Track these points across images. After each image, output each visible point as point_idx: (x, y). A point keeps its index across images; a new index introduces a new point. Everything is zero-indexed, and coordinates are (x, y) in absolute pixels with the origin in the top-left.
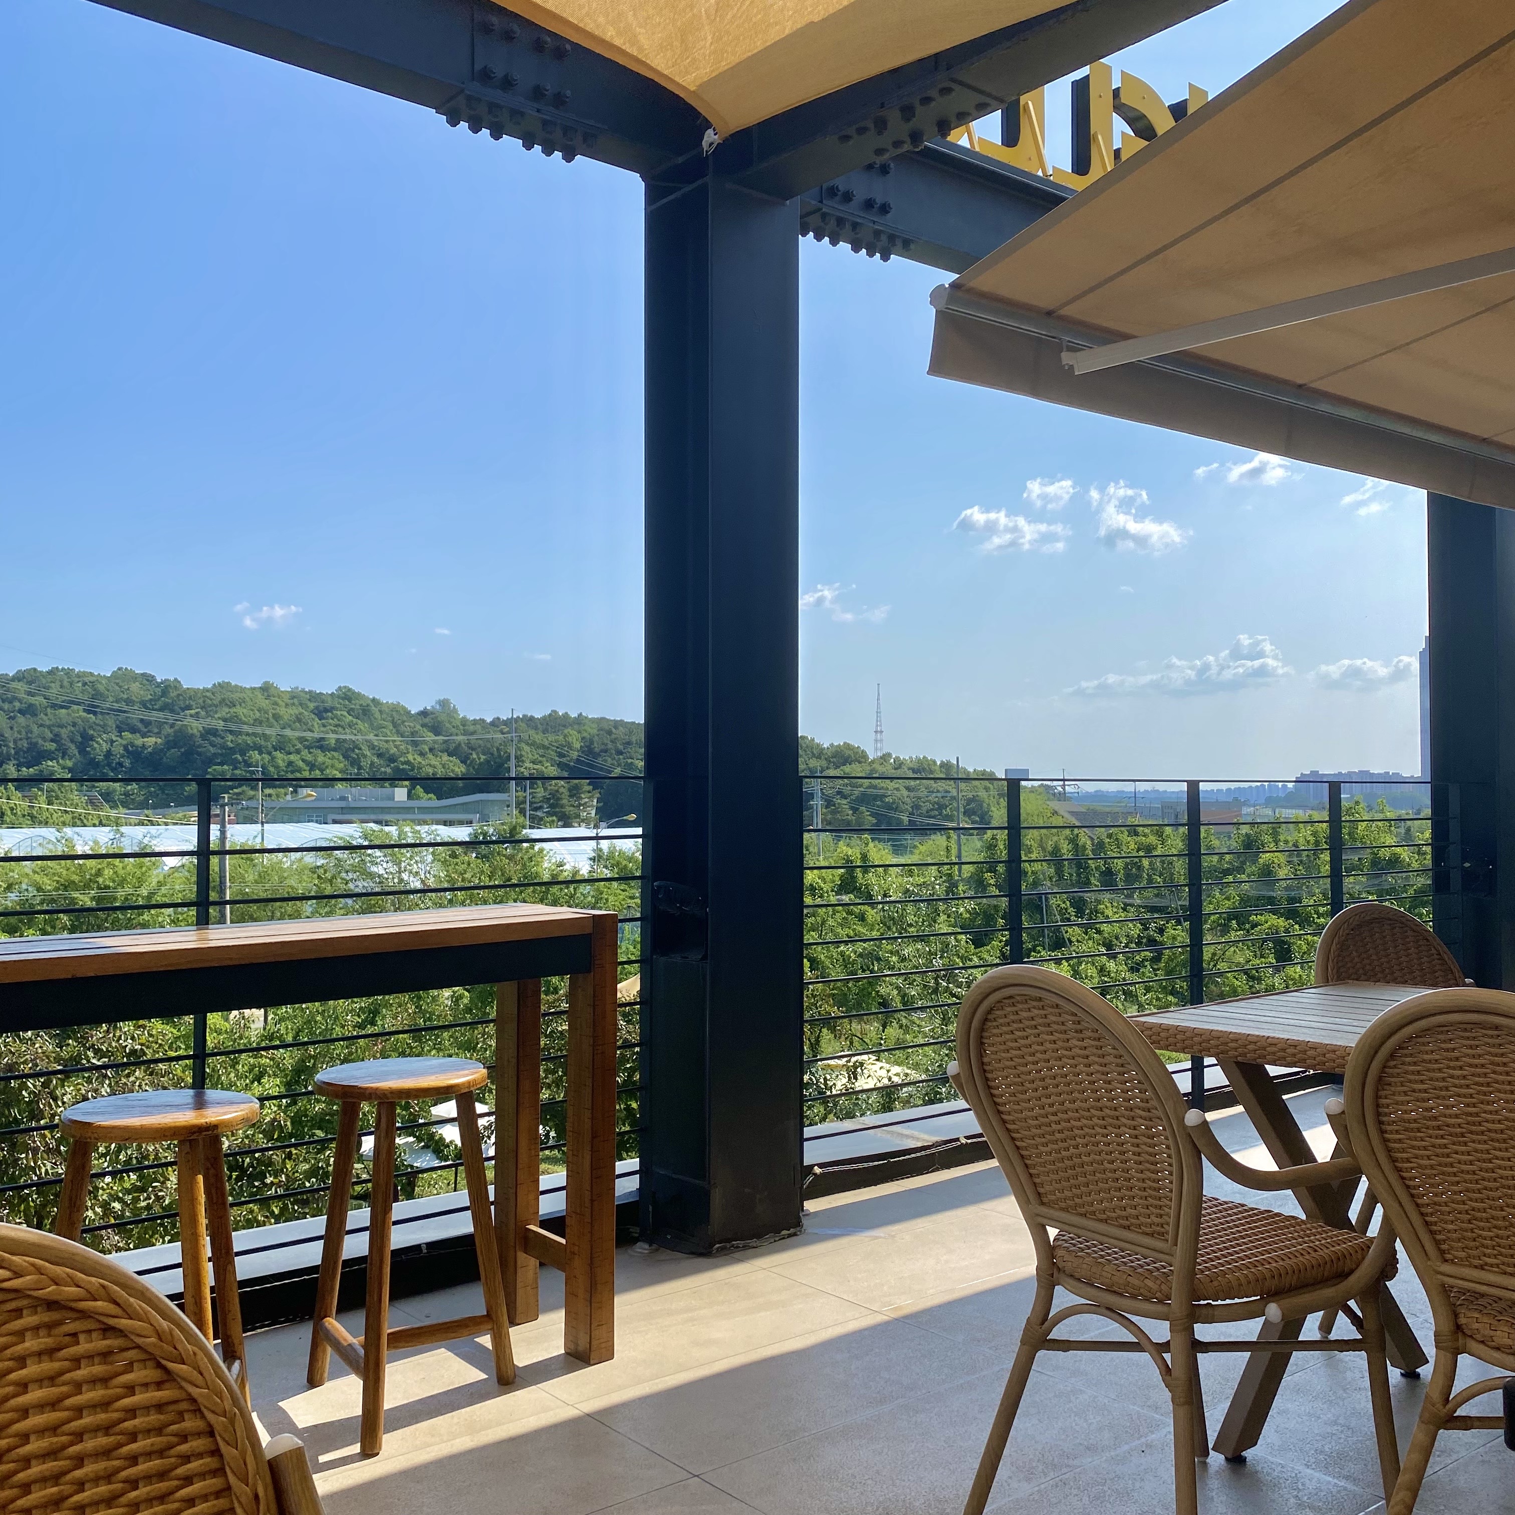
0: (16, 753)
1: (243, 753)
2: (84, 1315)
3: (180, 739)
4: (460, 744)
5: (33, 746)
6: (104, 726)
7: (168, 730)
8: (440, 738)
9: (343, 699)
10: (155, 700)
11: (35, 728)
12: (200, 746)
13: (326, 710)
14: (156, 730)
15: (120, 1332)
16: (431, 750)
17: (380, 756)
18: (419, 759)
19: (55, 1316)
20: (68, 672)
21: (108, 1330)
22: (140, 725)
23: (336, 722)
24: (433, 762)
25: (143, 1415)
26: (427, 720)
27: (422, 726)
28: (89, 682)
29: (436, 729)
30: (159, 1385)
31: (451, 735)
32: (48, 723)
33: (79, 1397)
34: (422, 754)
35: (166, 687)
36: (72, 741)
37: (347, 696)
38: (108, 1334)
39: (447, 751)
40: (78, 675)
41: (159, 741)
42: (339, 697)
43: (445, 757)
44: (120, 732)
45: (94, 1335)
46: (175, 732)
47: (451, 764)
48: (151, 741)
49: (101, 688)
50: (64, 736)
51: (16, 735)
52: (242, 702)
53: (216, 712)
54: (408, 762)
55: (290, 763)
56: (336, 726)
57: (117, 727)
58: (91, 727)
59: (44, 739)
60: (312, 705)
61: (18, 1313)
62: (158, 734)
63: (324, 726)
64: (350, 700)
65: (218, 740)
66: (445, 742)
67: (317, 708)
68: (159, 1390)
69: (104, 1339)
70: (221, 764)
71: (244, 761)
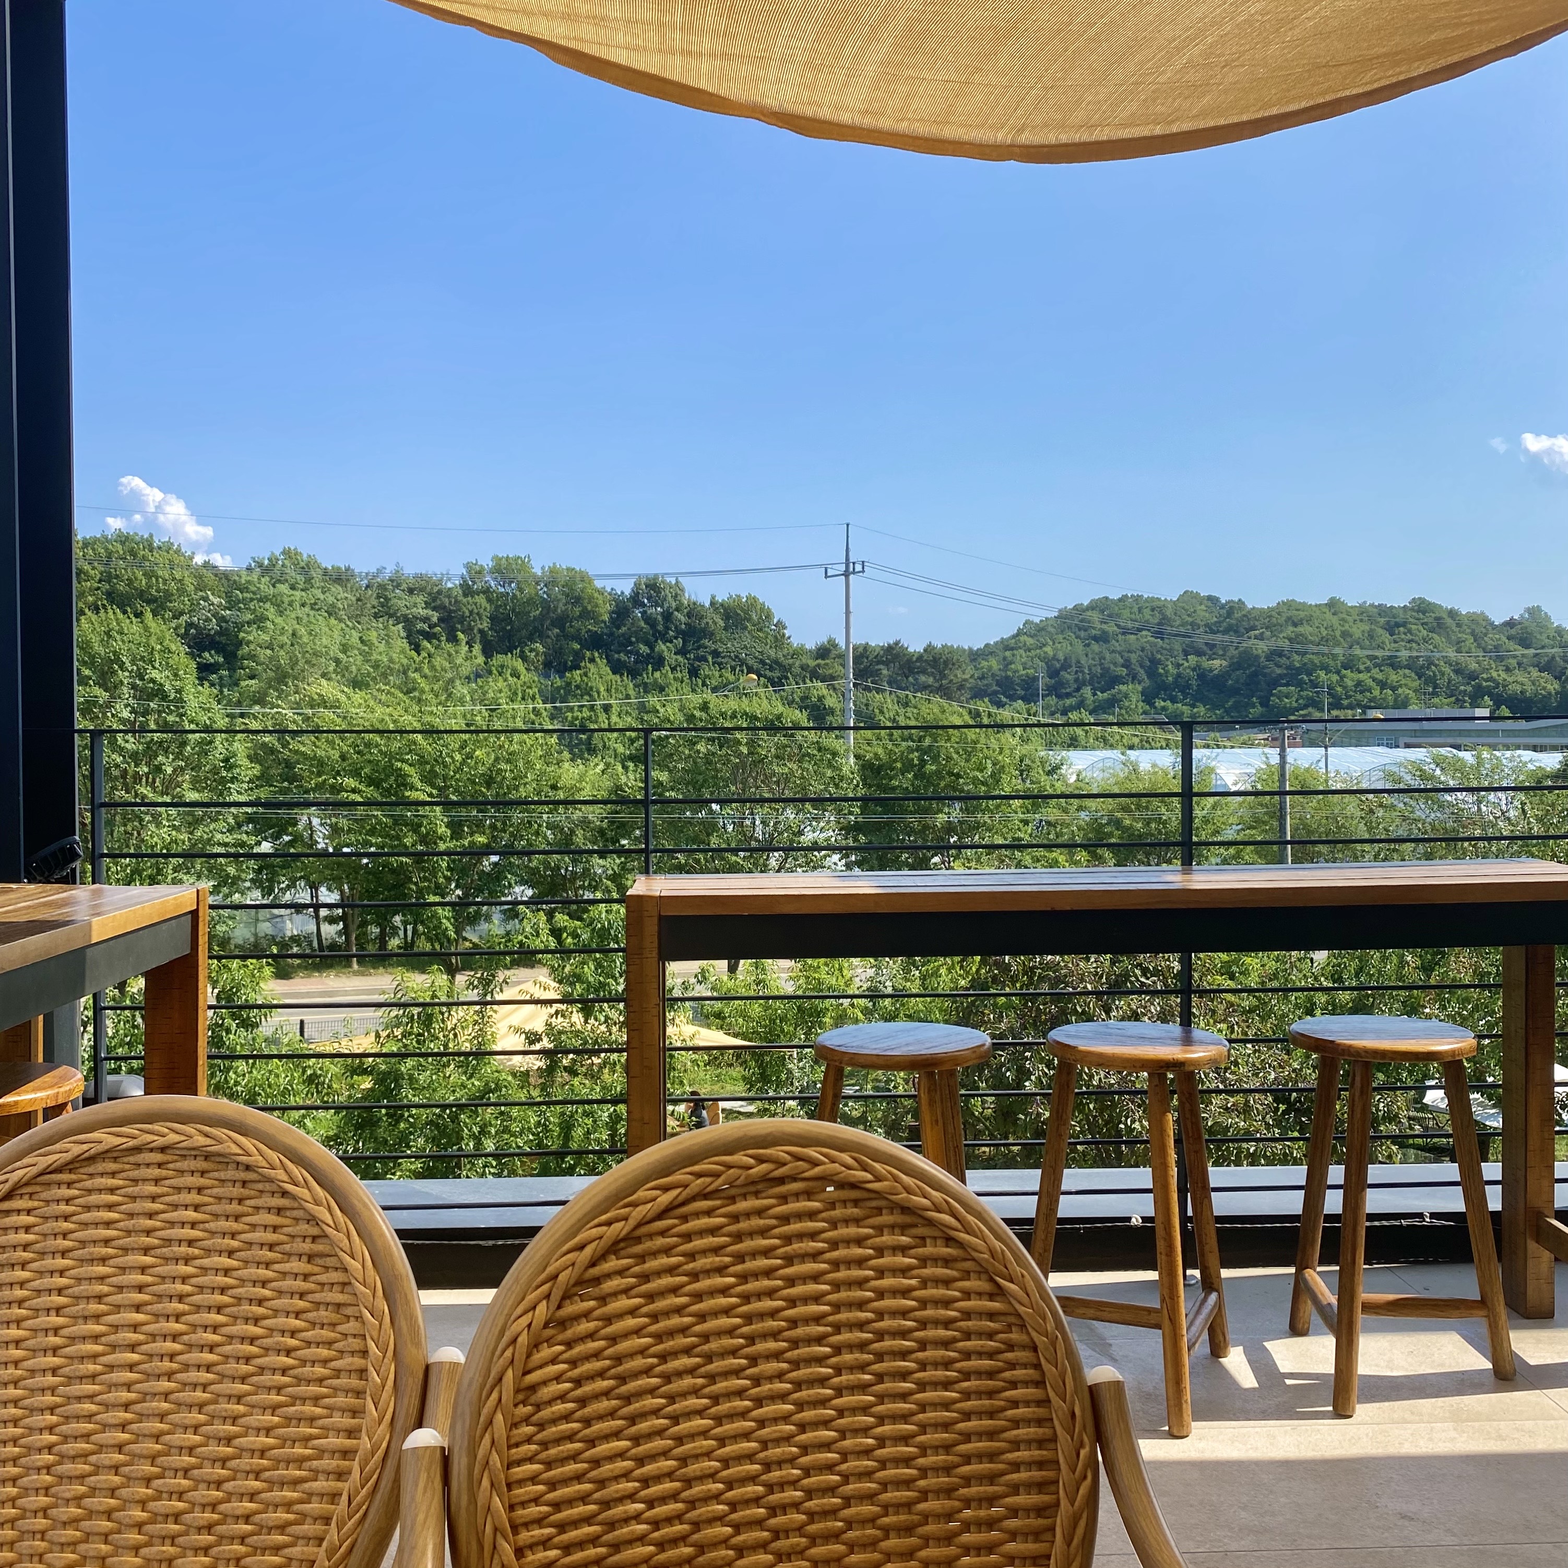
0: (1091, 678)
1: (1309, 674)
2: (931, 1223)
3: (1245, 661)
4: (1553, 658)
5: (1106, 671)
6: (1171, 650)
7: (1232, 652)
8: (1532, 651)
9: (1418, 612)
10: (1220, 622)
11: (1108, 655)
12: (1265, 667)
13: (1398, 625)
14: (1221, 652)
15: (960, 1244)
16: (1519, 664)
17: (1457, 672)
18: (1503, 675)
19: (908, 1219)
20: (1137, 598)
21: (949, 1240)
22: (1205, 648)
23: (1409, 637)
24: (1520, 679)
25: (976, 1319)
26: (1513, 632)
27: (1509, 638)
28: (1156, 606)
29: (1525, 642)
30: (991, 1297)
31: (1543, 647)
32: (1118, 649)
33: (923, 1292)
34: (1508, 670)
35: (1231, 608)
36: (1142, 666)
37: (1421, 607)
38: (950, 1243)
39: (1537, 666)
40: (1147, 600)
41: (1224, 663)
42: (1412, 609)
43: (1535, 673)
44: (1186, 655)
45: (939, 1242)
46: (1240, 653)
47: (1542, 681)
48: (1217, 663)
49: (1169, 612)
50: (1134, 661)
51: (1091, 661)
52: (1309, 620)
53: (1281, 632)
54: (1491, 679)
55: (1359, 683)
56: (1409, 642)
57: (1184, 650)
58: (1158, 652)
59: (1115, 664)
60: (1382, 620)
61: (879, 1211)
62: (1223, 657)
63: (1395, 642)
64: (1424, 613)
65: (1283, 661)
66: (1536, 655)
67: (1388, 622)
68: (991, 1300)
69: (947, 1246)
70: (1287, 685)
71: (1310, 681)
